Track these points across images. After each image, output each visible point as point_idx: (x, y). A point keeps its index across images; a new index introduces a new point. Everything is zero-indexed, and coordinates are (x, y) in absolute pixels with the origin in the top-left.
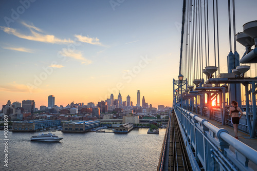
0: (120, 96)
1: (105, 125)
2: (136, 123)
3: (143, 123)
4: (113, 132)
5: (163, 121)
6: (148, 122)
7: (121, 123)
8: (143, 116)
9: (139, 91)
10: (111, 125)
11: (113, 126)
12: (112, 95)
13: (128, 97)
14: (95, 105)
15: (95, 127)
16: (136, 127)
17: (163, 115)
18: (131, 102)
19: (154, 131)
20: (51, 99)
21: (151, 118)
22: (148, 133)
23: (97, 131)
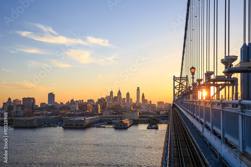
0: (119, 93)
1: (105, 121)
2: (136, 119)
3: (142, 119)
4: (113, 128)
5: (163, 117)
6: (148, 117)
7: (121, 119)
8: (142, 112)
9: (138, 88)
10: (111, 120)
11: (113, 121)
12: (112, 93)
13: (128, 94)
14: (95, 102)
15: (96, 123)
16: (136, 123)
17: (163, 111)
18: (131, 99)
19: (154, 126)
20: (51, 96)
21: (151, 114)
22: (148, 128)
23: (97, 127)
